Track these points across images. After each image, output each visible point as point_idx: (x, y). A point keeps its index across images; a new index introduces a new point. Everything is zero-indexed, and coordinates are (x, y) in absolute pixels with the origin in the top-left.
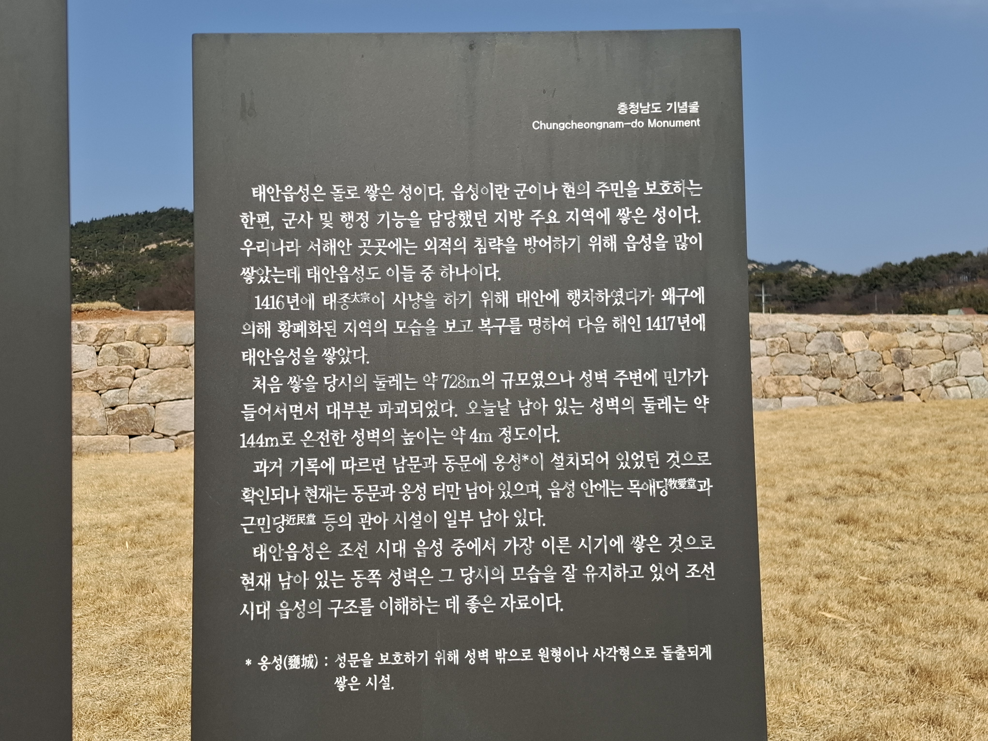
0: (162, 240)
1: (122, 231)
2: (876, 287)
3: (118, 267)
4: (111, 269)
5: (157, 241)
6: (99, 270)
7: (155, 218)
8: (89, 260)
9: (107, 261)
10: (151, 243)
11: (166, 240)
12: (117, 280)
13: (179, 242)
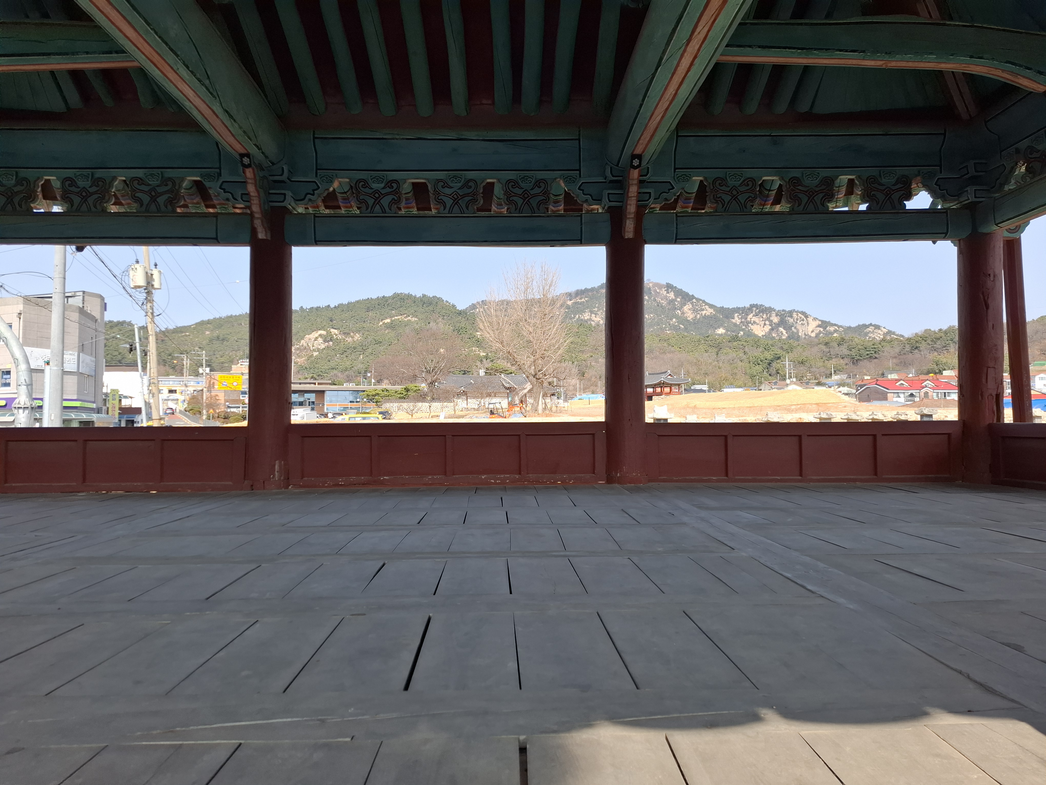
0: (394, 316)
1: (368, 310)
2: (916, 348)
3: (365, 336)
4: (361, 336)
5: (391, 317)
6: (353, 337)
7: (390, 301)
8: (346, 331)
9: (358, 331)
10: (387, 318)
11: (397, 316)
12: (364, 344)
13: (406, 317)
